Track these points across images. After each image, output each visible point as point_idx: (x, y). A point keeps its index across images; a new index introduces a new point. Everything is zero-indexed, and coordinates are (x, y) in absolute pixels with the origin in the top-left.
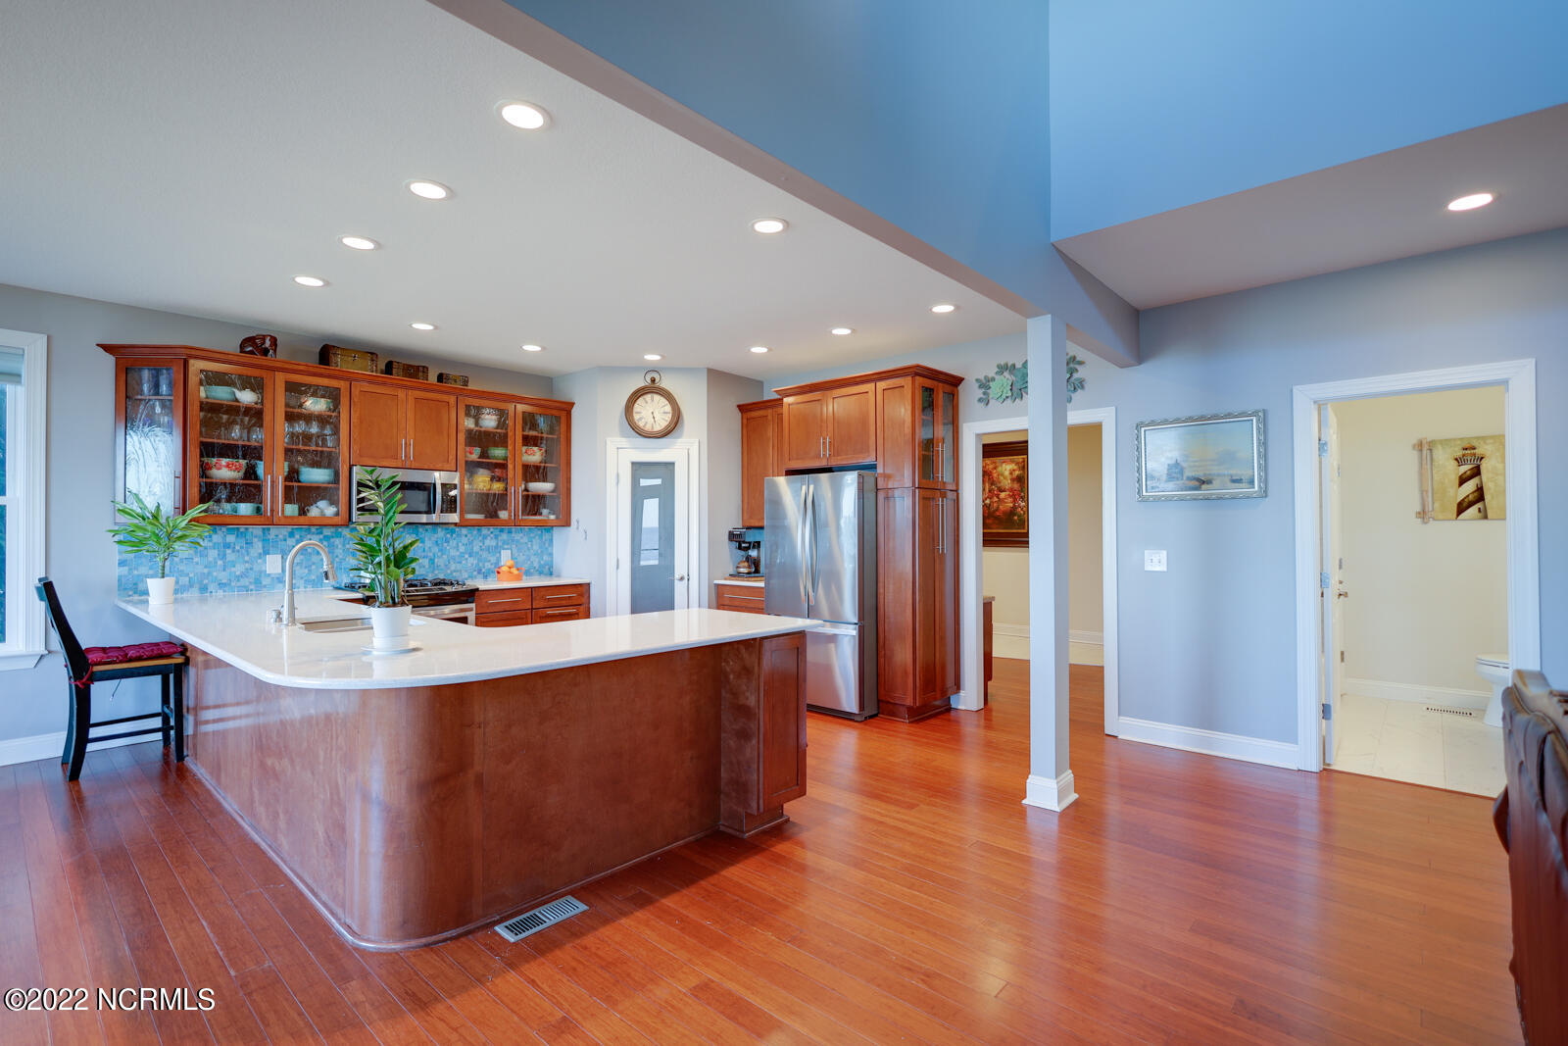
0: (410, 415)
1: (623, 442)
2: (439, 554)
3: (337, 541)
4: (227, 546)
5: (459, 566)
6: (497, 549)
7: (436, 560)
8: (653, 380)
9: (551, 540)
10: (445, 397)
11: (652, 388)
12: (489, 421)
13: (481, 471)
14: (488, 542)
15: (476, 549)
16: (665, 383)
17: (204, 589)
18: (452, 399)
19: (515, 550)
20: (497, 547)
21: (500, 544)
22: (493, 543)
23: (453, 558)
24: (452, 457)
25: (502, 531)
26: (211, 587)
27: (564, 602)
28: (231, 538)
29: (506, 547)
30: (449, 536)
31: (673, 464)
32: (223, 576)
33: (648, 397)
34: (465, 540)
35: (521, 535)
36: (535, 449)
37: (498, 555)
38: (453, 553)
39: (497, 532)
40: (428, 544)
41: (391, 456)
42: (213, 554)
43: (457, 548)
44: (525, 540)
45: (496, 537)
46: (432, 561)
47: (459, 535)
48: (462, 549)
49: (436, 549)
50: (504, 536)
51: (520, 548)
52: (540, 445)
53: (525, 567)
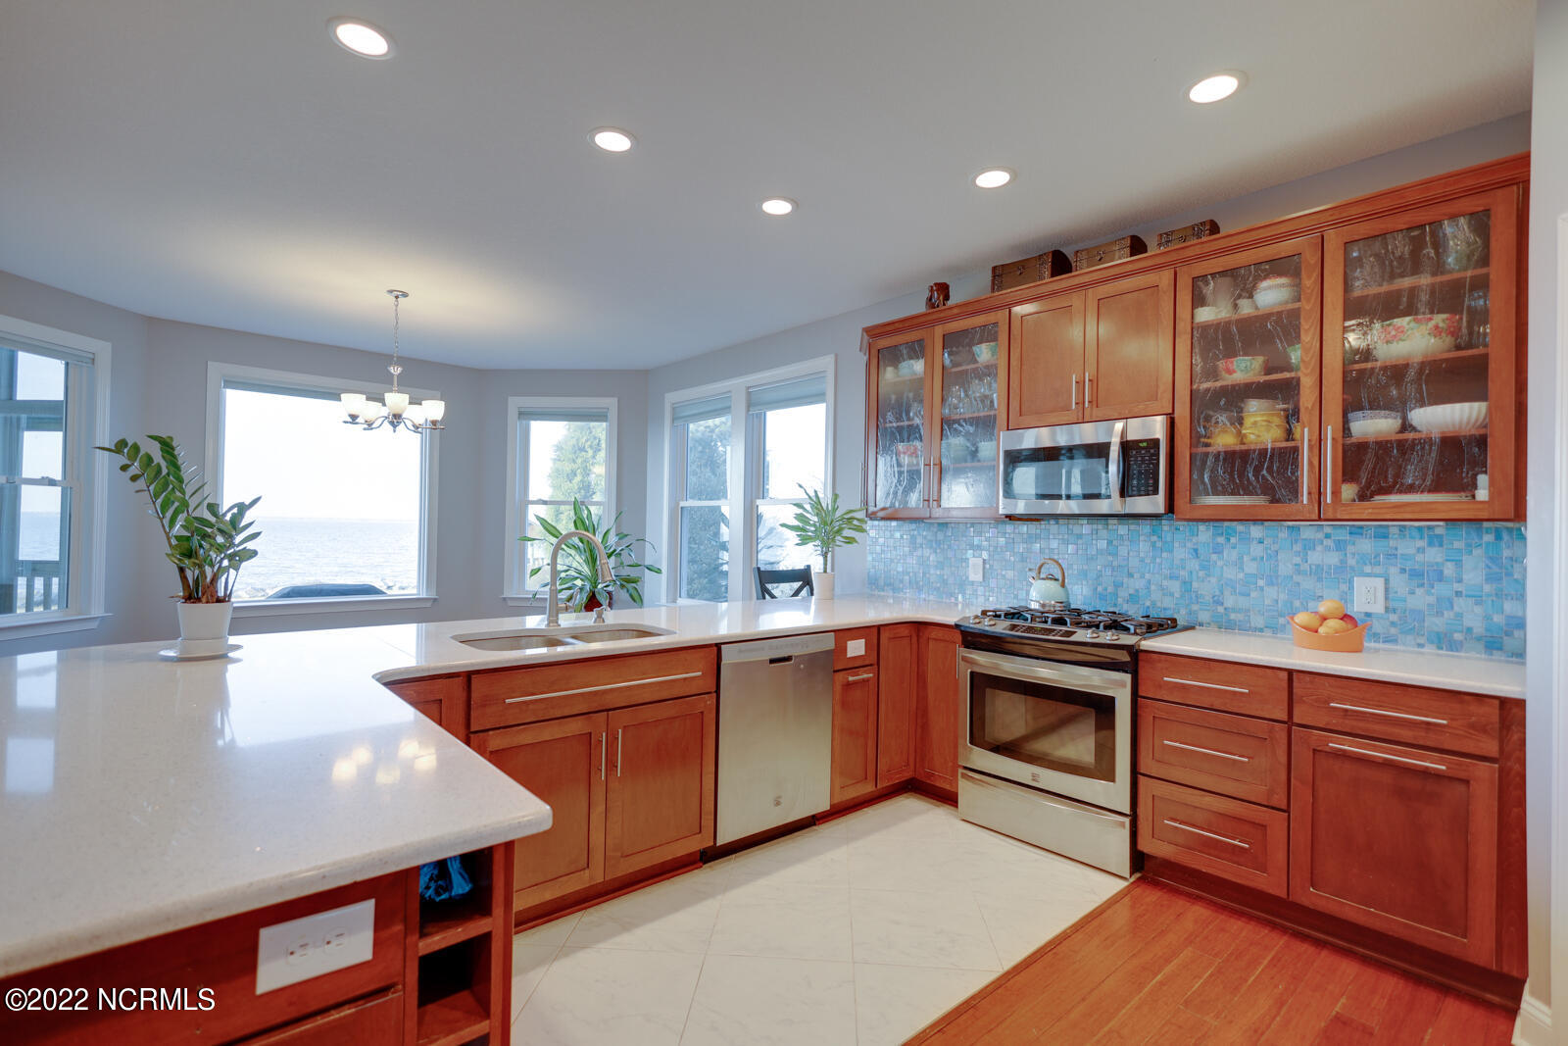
2: (1201, 574)
4: (937, 543)
5: (1243, 602)
6: (1343, 575)
7: (1195, 585)
10: (1152, 278)
12: (1271, 294)
13: (1254, 404)
14: (1315, 557)
15: (1285, 569)
17: (919, 590)
19: (1399, 583)
20: (1342, 566)
21: (1351, 562)
22: (1333, 559)
23: (1231, 583)
24: (1162, 385)
25: (1356, 532)
27: (1406, 734)
28: (940, 535)
29: (1368, 569)
30: (1221, 540)
35: (1420, 543)
36: (1403, 322)
37: (1344, 587)
38: (1230, 573)
39: (1342, 535)
40: (1180, 553)
43: (1239, 564)
44: (1434, 555)
45: (1340, 546)
46: (1186, 584)
47: (1246, 539)
48: (1251, 567)
49: (1194, 565)
50: (1366, 545)
51: (1416, 575)
52: (1410, 310)
53: (1436, 623)
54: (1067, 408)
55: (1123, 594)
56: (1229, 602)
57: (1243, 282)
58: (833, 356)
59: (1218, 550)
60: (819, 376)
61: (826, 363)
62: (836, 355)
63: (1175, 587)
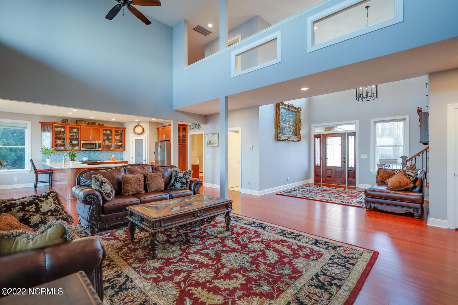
0: (92, 131)
1: (133, 135)
3: (79, 153)
4: (60, 154)
6: (111, 155)
8: (139, 124)
9: (123, 153)
10: (99, 128)
11: (139, 125)
12: (108, 132)
13: (107, 141)
15: (107, 155)
16: (141, 124)
17: (56, 161)
18: (100, 128)
22: (110, 154)
23: (102, 157)
24: (100, 138)
26: (57, 161)
28: (60, 153)
31: (143, 139)
32: (59, 159)
33: (138, 127)
34: (104, 153)
35: (116, 152)
36: (118, 136)
38: (102, 156)
39: (111, 152)
40: (97, 154)
41: (88, 138)
42: (58, 155)
46: (98, 157)
48: (104, 155)
49: (98, 155)
50: (113, 153)
51: (116, 155)
52: (119, 136)
53: (117, 158)
54: (89, 139)
56: (102, 158)
57: (106, 130)
59: (101, 154)
60: (26, 124)
61: (28, 122)
62: (31, 122)
63: (96, 157)
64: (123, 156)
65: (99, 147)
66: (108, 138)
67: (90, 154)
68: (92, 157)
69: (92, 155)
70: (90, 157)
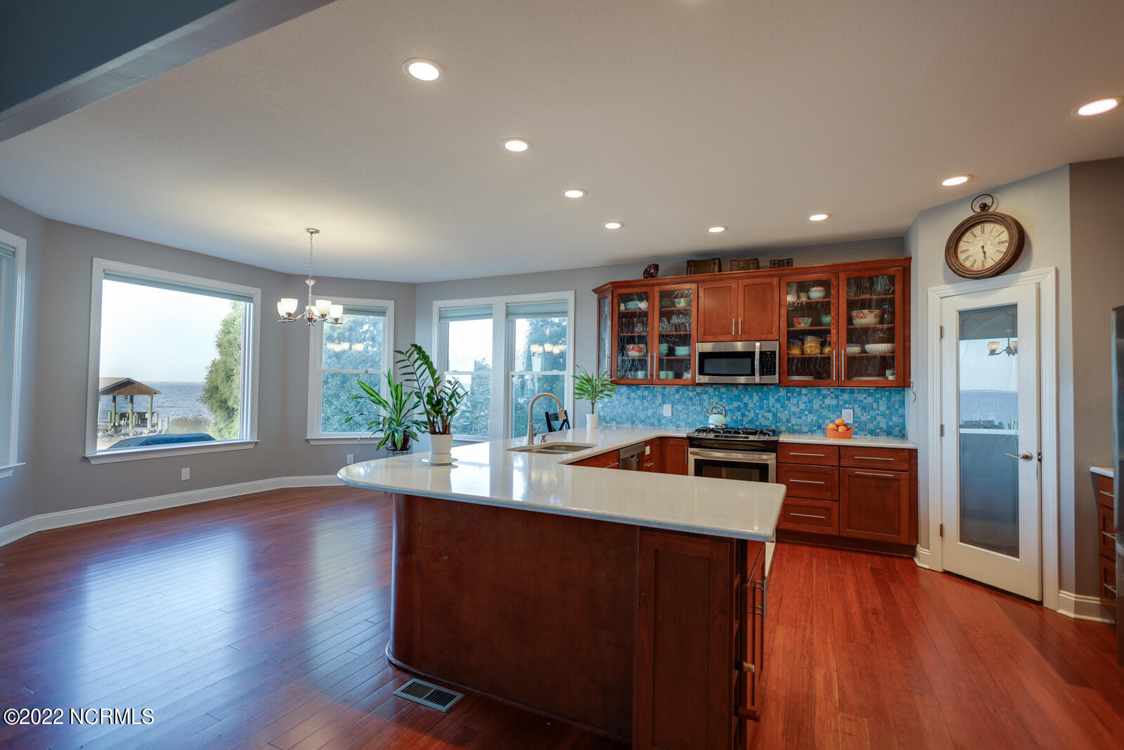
0: (741, 299)
1: (947, 289)
2: (781, 409)
3: (705, 397)
4: (644, 397)
5: (799, 421)
6: (838, 409)
7: (779, 414)
8: (984, 207)
9: (903, 403)
10: (769, 280)
11: (984, 216)
12: (816, 293)
13: (809, 338)
14: (827, 401)
15: (816, 406)
16: (1005, 205)
17: (633, 422)
18: (775, 281)
19: (858, 410)
20: (837, 406)
21: (841, 403)
22: (834, 402)
23: (794, 413)
24: (775, 328)
25: (843, 391)
26: (637, 422)
27: (880, 466)
28: (646, 393)
29: (847, 406)
30: (789, 395)
31: (1015, 306)
32: (642, 415)
33: (977, 230)
34: (805, 399)
35: (865, 396)
36: (866, 311)
37: (838, 413)
38: (794, 409)
39: (838, 392)
40: (772, 401)
41: (724, 331)
42: (638, 402)
43: (797, 405)
44: (870, 400)
45: (837, 397)
46: (775, 415)
47: (800, 394)
48: (802, 406)
49: (778, 406)
50: (846, 396)
51: (864, 408)
52: (869, 307)
53: (870, 426)
54: (729, 333)
55: (745, 419)
56: (793, 421)
57: (803, 287)
58: (573, 292)
59: (789, 399)
60: (565, 302)
61: (569, 295)
62: (576, 292)
63: (770, 415)
64: (903, 416)
65: (767, 368)
66: (817, 322)
67: (746, 400)
68: (751, 415)
69: (751, 405)
70: (743, 415)
